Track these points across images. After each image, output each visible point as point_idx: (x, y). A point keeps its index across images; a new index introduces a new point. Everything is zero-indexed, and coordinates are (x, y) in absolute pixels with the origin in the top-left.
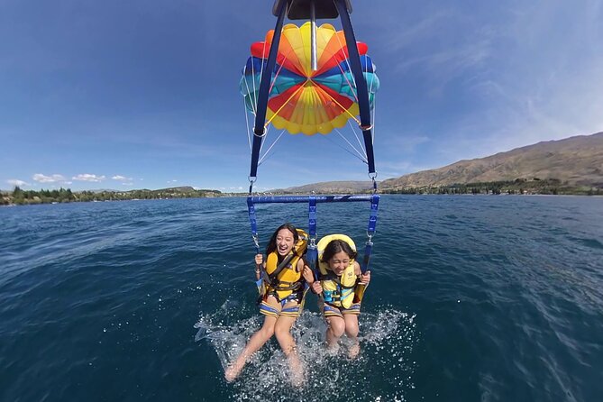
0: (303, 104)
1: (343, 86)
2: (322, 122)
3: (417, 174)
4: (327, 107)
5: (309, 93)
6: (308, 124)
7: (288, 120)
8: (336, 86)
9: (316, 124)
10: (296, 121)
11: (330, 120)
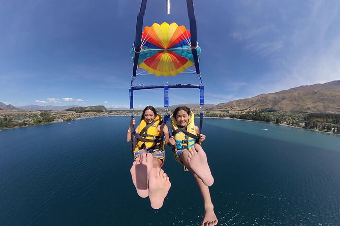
0: (163, 62)
1: (183, 52)
2: (173, 70)
3: (238, 101)
4: (175, 62)
5: (166, 56)
6: (166, 71)
7: (156, 69)
8: (179, 53)
9: (170, 71)
10: (159, 70)
11: (177, 69)
